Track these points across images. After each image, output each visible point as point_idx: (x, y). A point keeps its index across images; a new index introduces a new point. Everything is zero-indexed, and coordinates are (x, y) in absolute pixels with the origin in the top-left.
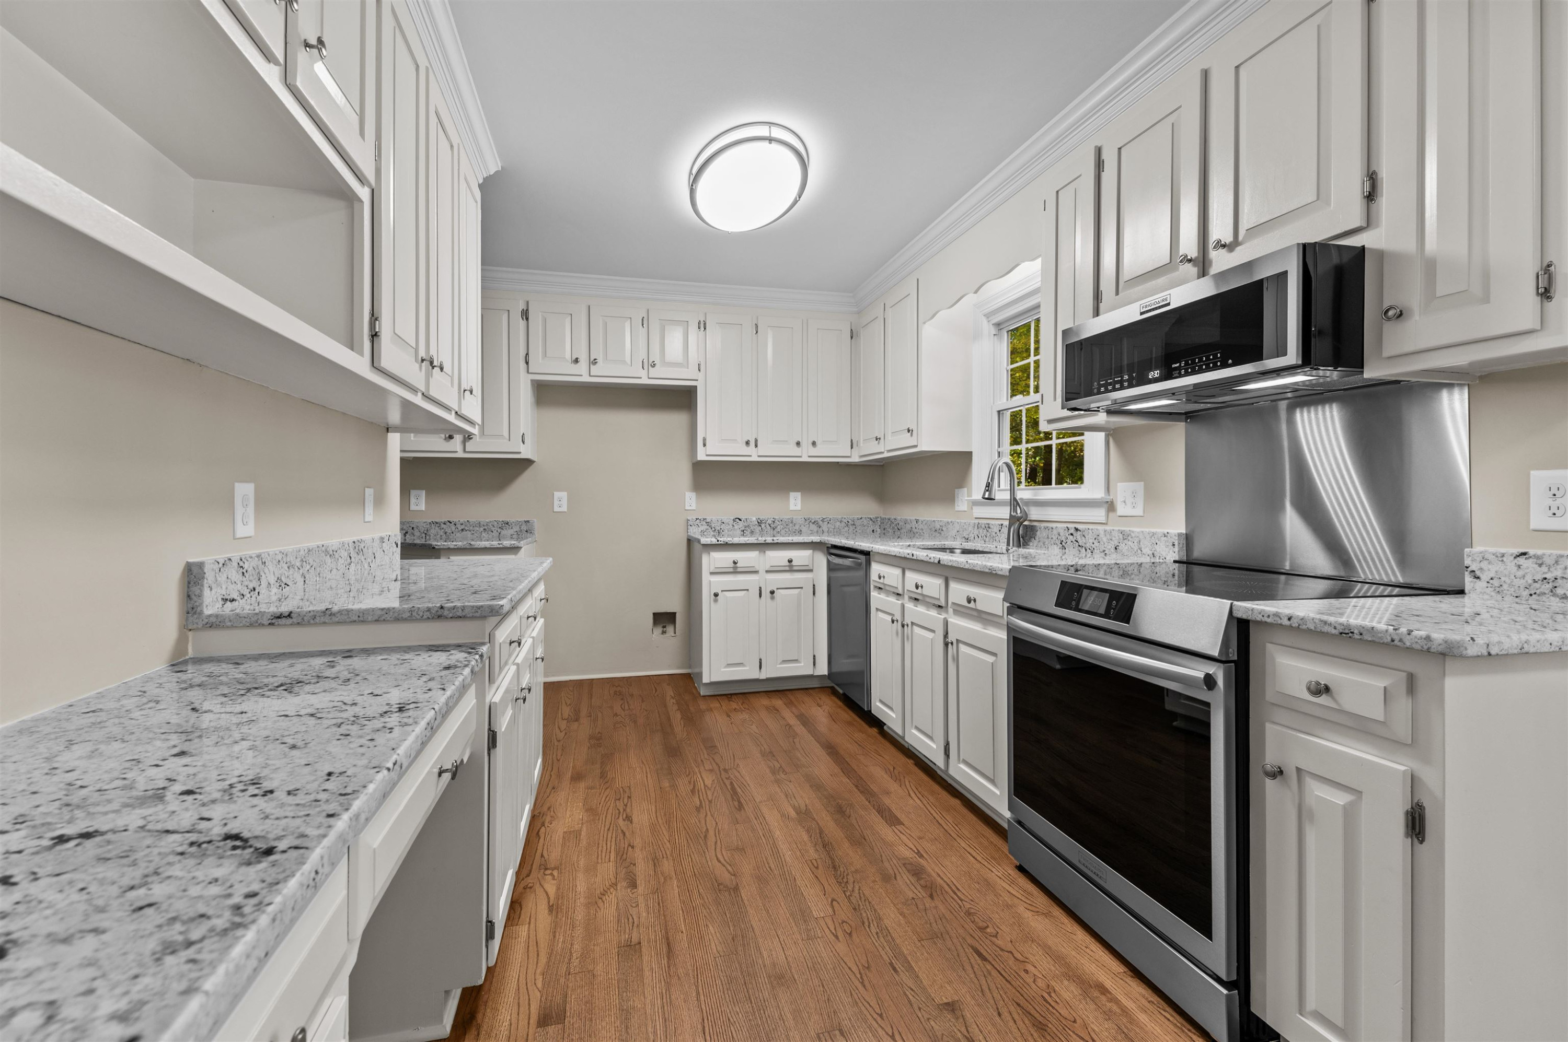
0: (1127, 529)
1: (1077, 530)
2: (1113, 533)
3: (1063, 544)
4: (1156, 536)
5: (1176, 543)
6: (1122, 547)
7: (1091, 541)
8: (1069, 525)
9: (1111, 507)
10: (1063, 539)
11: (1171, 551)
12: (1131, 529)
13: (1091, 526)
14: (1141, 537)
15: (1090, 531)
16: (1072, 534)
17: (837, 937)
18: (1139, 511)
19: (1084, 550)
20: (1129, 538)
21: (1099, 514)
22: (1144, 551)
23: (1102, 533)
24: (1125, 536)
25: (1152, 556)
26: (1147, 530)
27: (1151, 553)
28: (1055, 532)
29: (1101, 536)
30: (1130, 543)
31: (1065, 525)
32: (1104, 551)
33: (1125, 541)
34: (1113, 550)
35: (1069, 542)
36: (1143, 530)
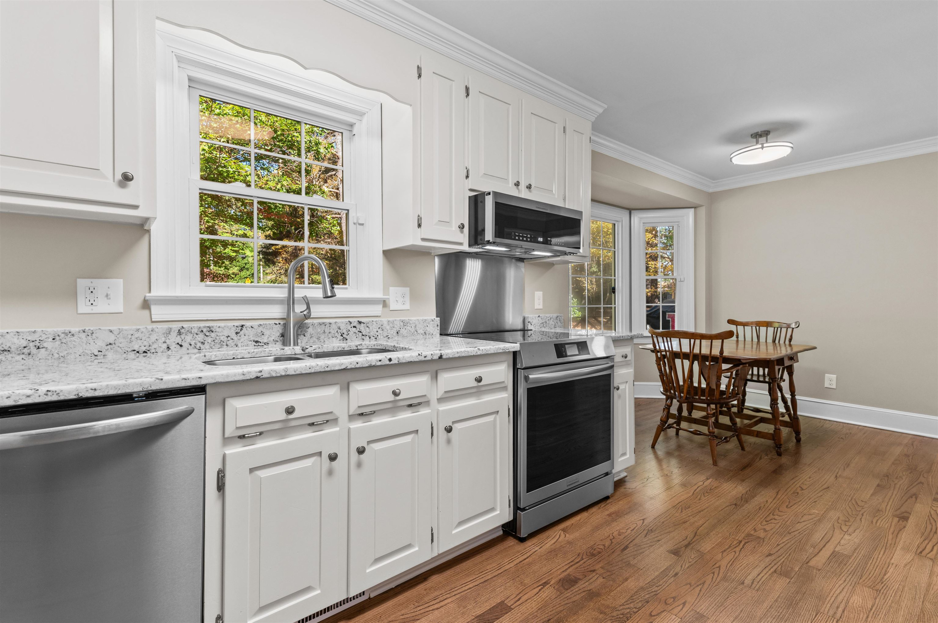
0: (406, 319)
1: (360, 323)
2: (395, 322)
3: (344, 336)
4: (427, 322)
5: (439, 325)
6: (403, 331)
7: (375, 330)
8: (351, 320)
9: (385, 303)
10: (344, 331)
11: (436, 330)
12: (410, 318)
13: (374, 319)
14: (417, 323)
15: (374, 323)
16: (354, 327)
17: (684, 604)
18: (407, 306)
19: (367, 337)
20: (408, 324)
21: (377, 309)
22: (419, 332)
23: (385, 323)
24: (405, 324)
25: (424, 334)
26: (421, 318)
27: (424, 332)
28: (334, 326)
29: (384, 325)
30: (408, 328)
31: (347, 320)
32: (387, 336)
33: (405, 327)
34: (395, 334)
35: (351, 333)
36: (418, 318)
